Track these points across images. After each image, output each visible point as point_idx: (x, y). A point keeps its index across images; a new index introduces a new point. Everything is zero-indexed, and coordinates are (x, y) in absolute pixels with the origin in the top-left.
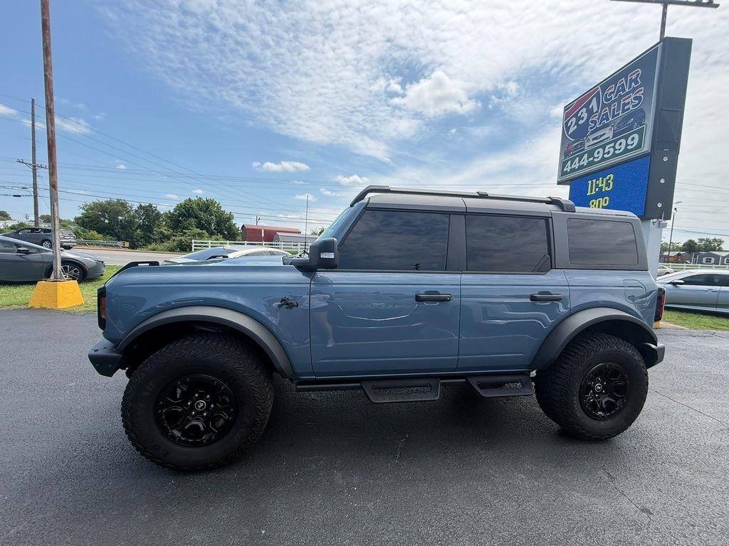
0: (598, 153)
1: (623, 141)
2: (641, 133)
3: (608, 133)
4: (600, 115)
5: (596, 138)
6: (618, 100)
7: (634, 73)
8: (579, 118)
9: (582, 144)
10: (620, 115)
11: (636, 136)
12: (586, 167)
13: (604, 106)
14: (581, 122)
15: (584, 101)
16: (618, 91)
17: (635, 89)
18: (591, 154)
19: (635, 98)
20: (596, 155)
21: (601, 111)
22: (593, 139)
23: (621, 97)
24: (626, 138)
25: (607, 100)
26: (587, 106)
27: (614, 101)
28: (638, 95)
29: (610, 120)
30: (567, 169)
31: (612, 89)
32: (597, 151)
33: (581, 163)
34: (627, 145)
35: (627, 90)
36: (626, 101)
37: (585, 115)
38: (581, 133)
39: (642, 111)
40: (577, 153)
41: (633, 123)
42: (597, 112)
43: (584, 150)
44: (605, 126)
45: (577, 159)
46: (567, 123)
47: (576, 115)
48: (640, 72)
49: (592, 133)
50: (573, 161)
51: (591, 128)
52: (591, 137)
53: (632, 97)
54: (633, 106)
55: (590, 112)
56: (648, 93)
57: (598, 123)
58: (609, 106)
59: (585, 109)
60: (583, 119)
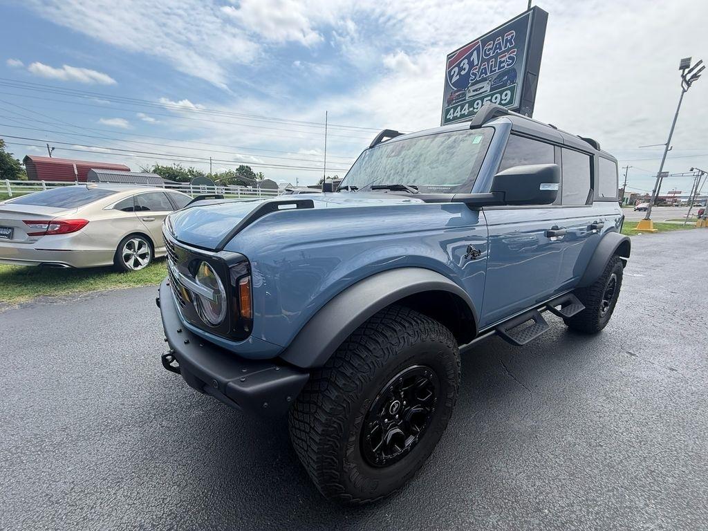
0: (478, 104)
1: (498, 95)
2: (512, 90)
3: (486, 87)
4: (480, 68)
5: (476, 90)
6: (496, 57)
7: (509, 34)
8: (461, 69)
9: (464, 95)
10: (497, 71)
11: (509, 92)
12: (467, 116)
13: (483, 60)
14: (463, 73)
15: (465, 52)
16: (496, 49)
17: (510, 49)
18: (471, 104)
19: (510, 58)
20: (475, 106)
21: (481, 65)
22: (474, 91)
23: (498, 54)
24: (501, 93)
25: (486, 55)
26: (468, 58)
27: (492, 57)
28: (511, 55)
29: (489, 74)
30: (450, 116)
31: (490, 45)
32: (476, 103)
33: (463, 112)
34: (501, 100)
35: (503, 49)
36: (502, 60)
37: (467, 67)
38: (463, 83)
39: (514, 70)
40: (458, 102)
41: (507, 80)
42: (477, 65)
43: (465, 100)
44: (484, 80)
45: (459, 107)
46: (450, 72)
47: (458, 65)
48: (514, 34)
49: (473, 84)
50: (455, 108)
51: (472, 80)
52: (472, 89)
53: (507, 57)
54: (508, 65)
55: (471, 64)
56: (519, 54)
57: (478, 76)
58: (488, 61)
59: (466, 61)
60: (465, 69)
